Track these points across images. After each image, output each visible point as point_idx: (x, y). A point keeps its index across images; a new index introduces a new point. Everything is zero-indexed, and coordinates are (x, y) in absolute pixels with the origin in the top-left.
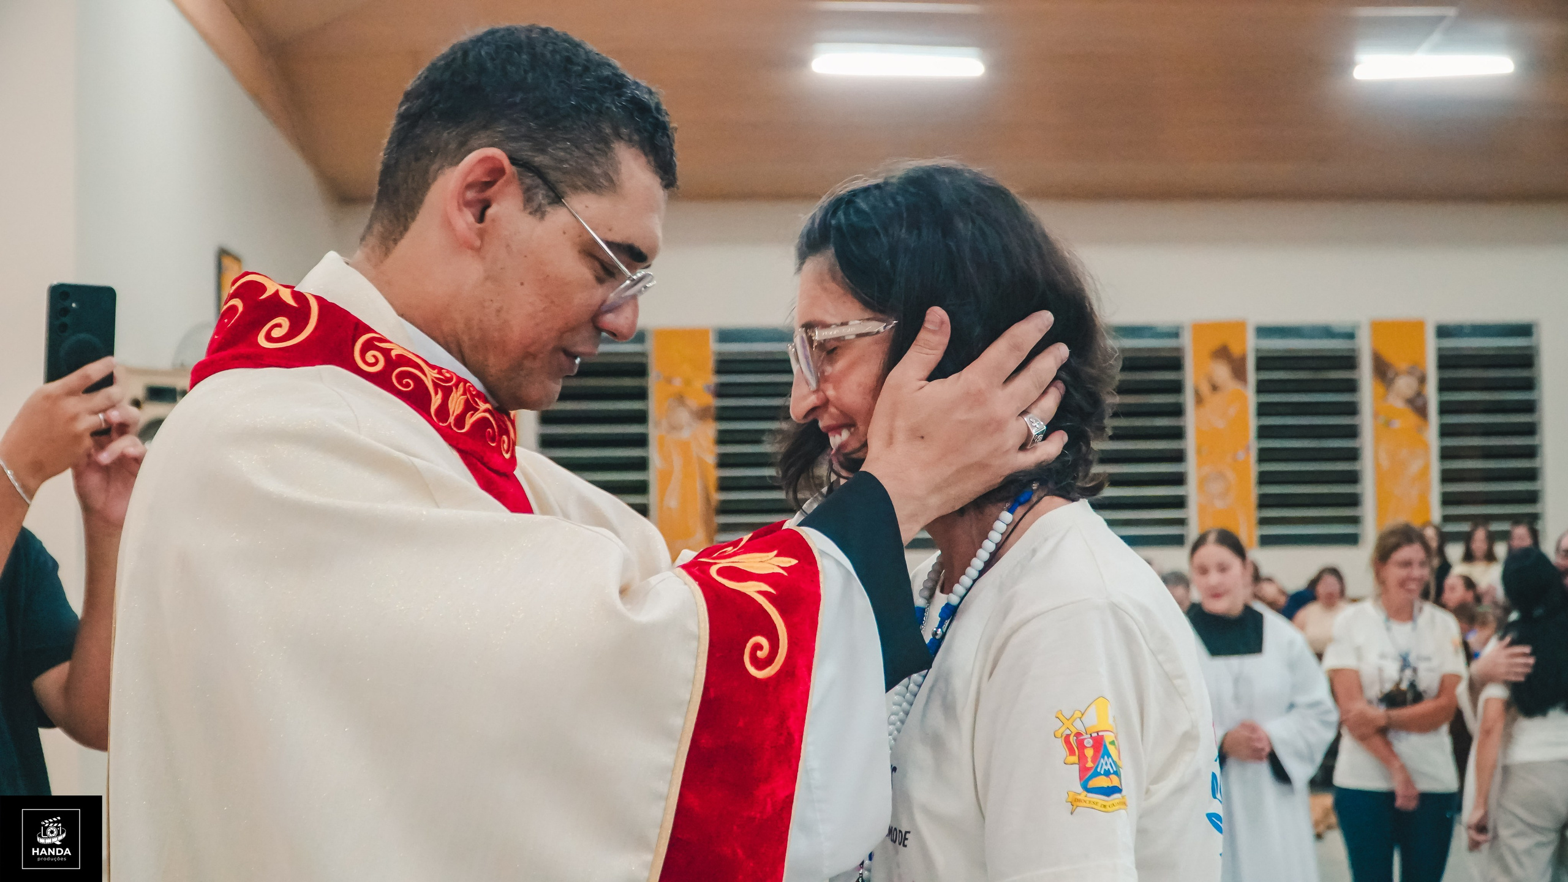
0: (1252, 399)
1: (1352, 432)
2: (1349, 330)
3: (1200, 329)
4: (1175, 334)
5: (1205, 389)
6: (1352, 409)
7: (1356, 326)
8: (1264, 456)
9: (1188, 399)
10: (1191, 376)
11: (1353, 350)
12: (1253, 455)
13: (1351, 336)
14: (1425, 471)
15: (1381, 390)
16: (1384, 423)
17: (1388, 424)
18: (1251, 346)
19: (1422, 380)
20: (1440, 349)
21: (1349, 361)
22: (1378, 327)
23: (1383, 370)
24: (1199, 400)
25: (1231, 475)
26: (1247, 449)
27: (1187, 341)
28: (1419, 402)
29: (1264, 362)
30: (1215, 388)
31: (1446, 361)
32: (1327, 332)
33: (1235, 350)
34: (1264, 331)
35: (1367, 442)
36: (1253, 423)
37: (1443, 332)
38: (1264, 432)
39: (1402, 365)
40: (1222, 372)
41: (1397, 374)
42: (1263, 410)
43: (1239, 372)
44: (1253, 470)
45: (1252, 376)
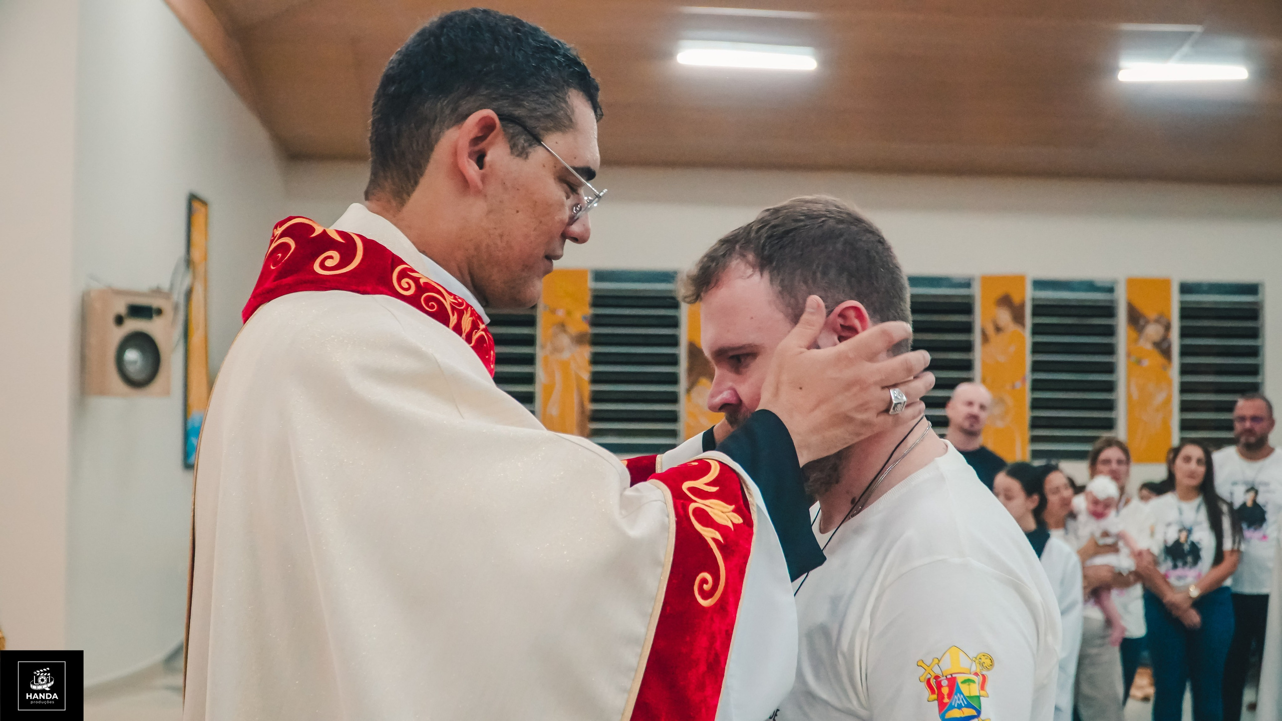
0: (1028, 339)
1: (1110, 368)
2: (1109, 285)
3: (988, 281)
4: (967, 284)
5: (990, 330)
6: (1110, 350)
7: (1115, 282)
8: (1037, 385)
9: (977, 338)
10: (979, 319)
11: (1112, 301)
12: (1028, 385)
13: (1111, 290)
14: (1168, 401)
15: (1134, 335)
16: (1136, 362)
17: (1139, 362)
18: (1029, 294)
19: (1168, 327)
20: (1182, 302)
21: (1109, 311)
22: (1132, 283)
23: (1136, 319)
24: (985, 338)
25: (1009, 401)
26: (1024, 380)
27: (976, 291)
28: (1165, 345)
29: (1039, 309)
30: (998, 329)
31: (1187, 313)
32: (1090, 286)
33: (1016, 300)
34: (1039, 284)
35: (1121, 375)
36: (1028, 359)
37: (1185, 288)
38: (1037, 367)
39: (1152, 315)
40: (1004, 317)
41: (1147, 322)
42: (1037, 348)
43: (1018, 318)
44: (1028, 396)
45: (1029, 320)
